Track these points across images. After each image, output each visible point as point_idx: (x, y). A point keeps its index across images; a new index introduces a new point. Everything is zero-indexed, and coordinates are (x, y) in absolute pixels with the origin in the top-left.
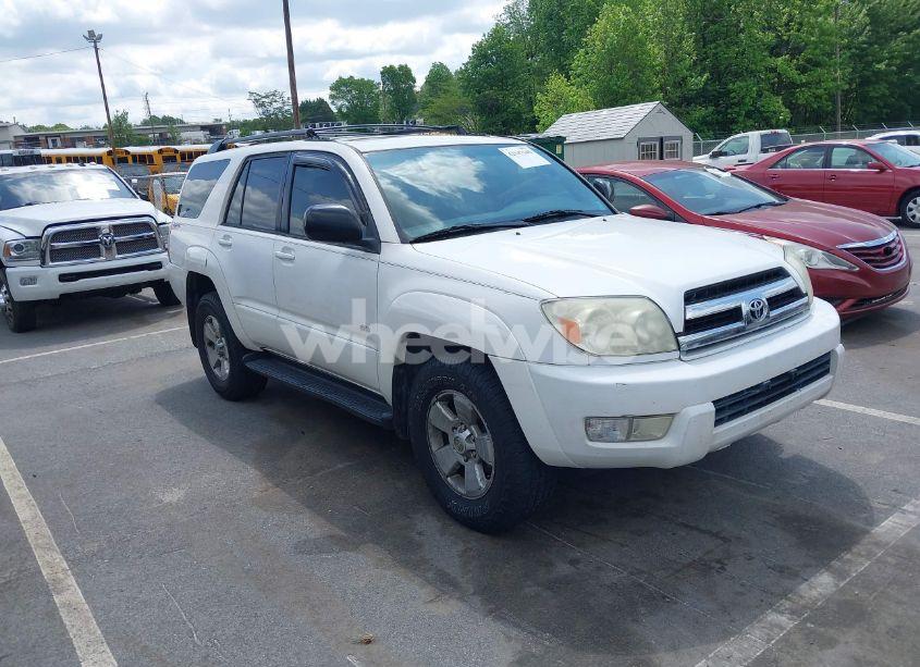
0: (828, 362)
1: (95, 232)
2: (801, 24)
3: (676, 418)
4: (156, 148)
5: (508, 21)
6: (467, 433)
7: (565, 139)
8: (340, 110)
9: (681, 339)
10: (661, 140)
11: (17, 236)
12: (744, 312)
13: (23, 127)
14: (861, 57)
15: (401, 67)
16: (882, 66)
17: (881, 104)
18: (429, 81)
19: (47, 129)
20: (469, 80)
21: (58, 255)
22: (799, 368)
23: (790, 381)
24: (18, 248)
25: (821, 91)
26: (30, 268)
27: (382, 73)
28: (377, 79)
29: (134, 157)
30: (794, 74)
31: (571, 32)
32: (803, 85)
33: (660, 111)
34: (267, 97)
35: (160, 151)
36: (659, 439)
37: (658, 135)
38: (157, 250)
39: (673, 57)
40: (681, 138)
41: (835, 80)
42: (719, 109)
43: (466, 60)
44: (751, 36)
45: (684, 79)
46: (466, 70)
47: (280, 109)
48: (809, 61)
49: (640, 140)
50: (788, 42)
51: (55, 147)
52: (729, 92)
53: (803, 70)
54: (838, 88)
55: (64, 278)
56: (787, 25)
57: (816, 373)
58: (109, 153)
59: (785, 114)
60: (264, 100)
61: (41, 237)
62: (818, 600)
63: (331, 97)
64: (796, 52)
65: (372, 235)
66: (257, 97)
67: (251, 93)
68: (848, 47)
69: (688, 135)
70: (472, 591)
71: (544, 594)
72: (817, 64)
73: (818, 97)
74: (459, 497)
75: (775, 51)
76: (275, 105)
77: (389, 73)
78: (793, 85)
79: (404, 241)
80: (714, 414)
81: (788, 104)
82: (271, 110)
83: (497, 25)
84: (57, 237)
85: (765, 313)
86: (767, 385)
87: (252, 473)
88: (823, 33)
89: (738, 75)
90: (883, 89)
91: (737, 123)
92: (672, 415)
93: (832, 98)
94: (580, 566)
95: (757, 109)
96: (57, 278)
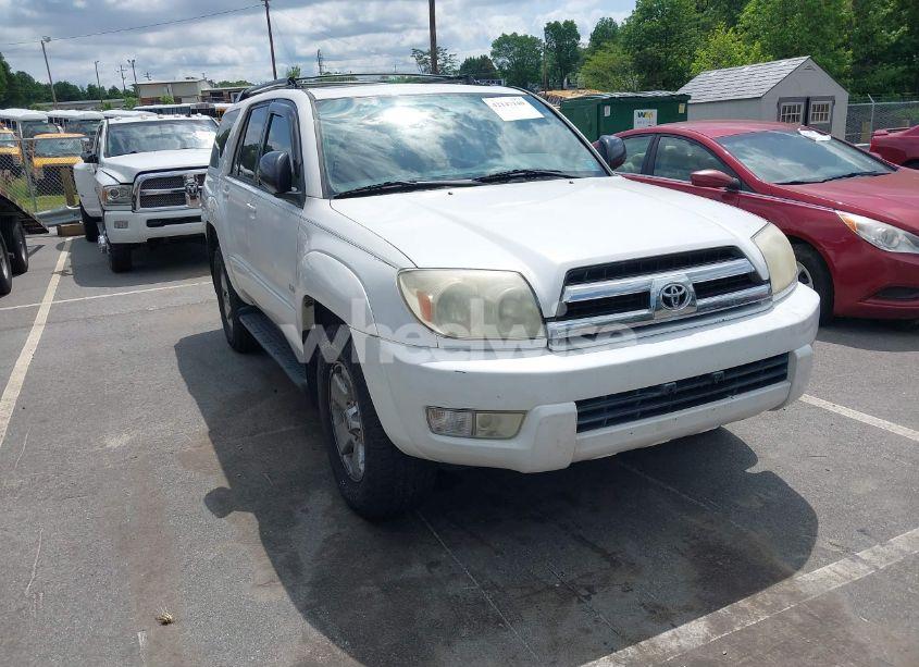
0: (785, 365)
1: (180, 180)
3: (529, 417)
7: (689, 97)
8: (501, 67)
10: (808, 100)
11: (114, 182)
12: (653, 297)
13: (211, 82)
15: (566, 23)
18: (594, 37)
19: (231, 85)
21: (148, 201)
22: (727, 371)
23: (713, 386)
24: (113, 193)
26: (122, 213)
27: (545, 29)
28: (541, 36)
33: (809, 68)
34: (428, 54)
36: (510, 438)
37: (804, 94)
40: (832, 99)
42: (912, 67)
43: (629, 15)
46: (628, 26)
47: (442, 66)
49: (781, 100)
55: (152, 223)
57: (762, 378)
60: (426, 57)
61: (132, 184)
62: (672, 653)
63: (492, 54)
66: (420, 55)
67: (415, 51)
69: (842, 96)
70: (307, 581)
71: (376, 596)
74: (348, 478)
77: (553, 29)
80: (575, 417)
84: (148, 183)
85: (688, 300)
86: (670, 388)
87: (202, 426)
92: (524, 413)
94: (436, 571)
96: (144, 223)
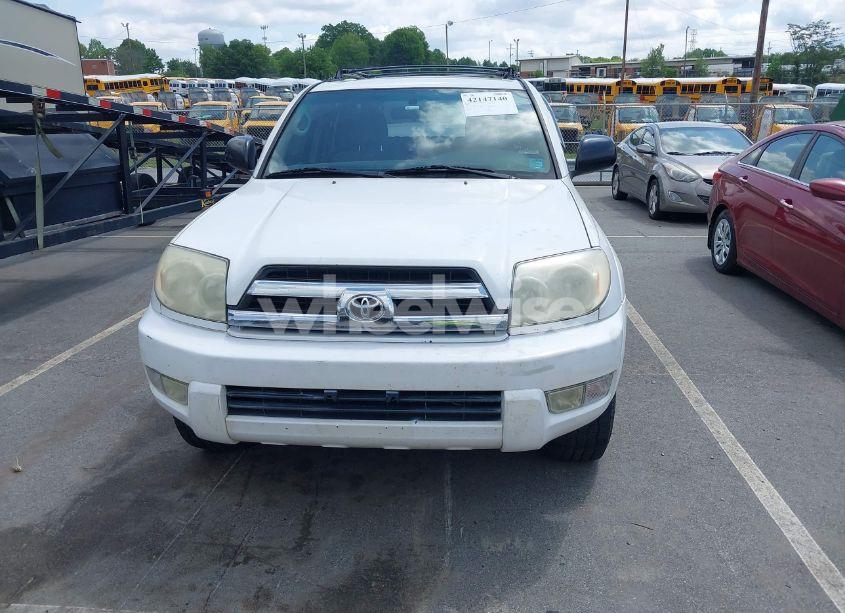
0: (500, 403)
4: (660, 80)
29: (639, 88)
34: (808, 28)
35: (663, 83)
47: (819, 42)
51: (601, 76)
58: (618, 83)
60: (803, 32)
66: (798, 29)
67: (791, 26)
76: (815, 37)
82: (809, 42)
85: (382, 314)
86: (330, 395)
92: (186, 384)
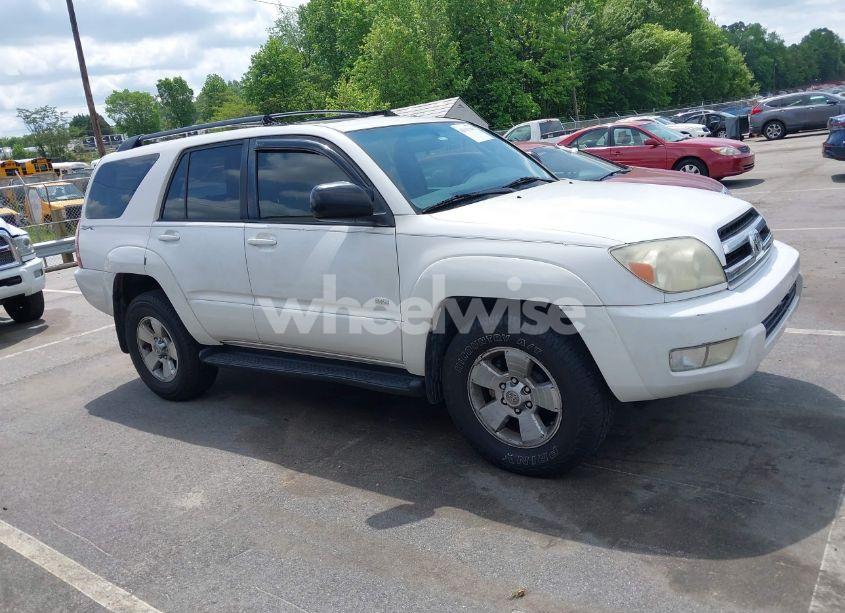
2: (538, 32)
3: (739, 342)
5: (281, 34)
6: (521, 385)
8: (118, 123)
9: (726, 271)
14: (589, 59)
15: (176, 80)
16: (605, 66)
17: (606, 98)
20: (250, 89)
25: (560, 89)
27: (158, 86)
30: (537, 74)
31: (343, 42)
32: (545, 84)
33: (460, 106)
34: (36, 113)
36: (725, 361)
38: (13, 264)
39: (439, 60)
41: (570, 79)
43: (247, 70)
44: (500, 43)
45: (451, 81)
46: (248, 79)
47: (54, 124)
48: (549, 64)
50: (529, 49)
52: (489, 91)
53: (544, 71)
54: (573, 84)
56: (527, 33)
59: (535, 109)
63: (107, 111)
64: (537, 56)
65: (382, 210)
67: (21, 110)
68: (578, 51)
72: (555, 66)
73: (559, 93)
74: (514, 449)
75: (520, 56)
76: (48, 121)
77: (165, 86)
78: (538, 83)
79: (419, 211)
81: (536, 100)
82: (44, 125)
83: (271, 37)
85: (761, 246)
88: (559, 39)
89: (492, 77)
90: (606, 85)
91: (497, 117)
92: (737, 338)
93: (569, 94)
94: (656, 489)
95: (513, 105)
